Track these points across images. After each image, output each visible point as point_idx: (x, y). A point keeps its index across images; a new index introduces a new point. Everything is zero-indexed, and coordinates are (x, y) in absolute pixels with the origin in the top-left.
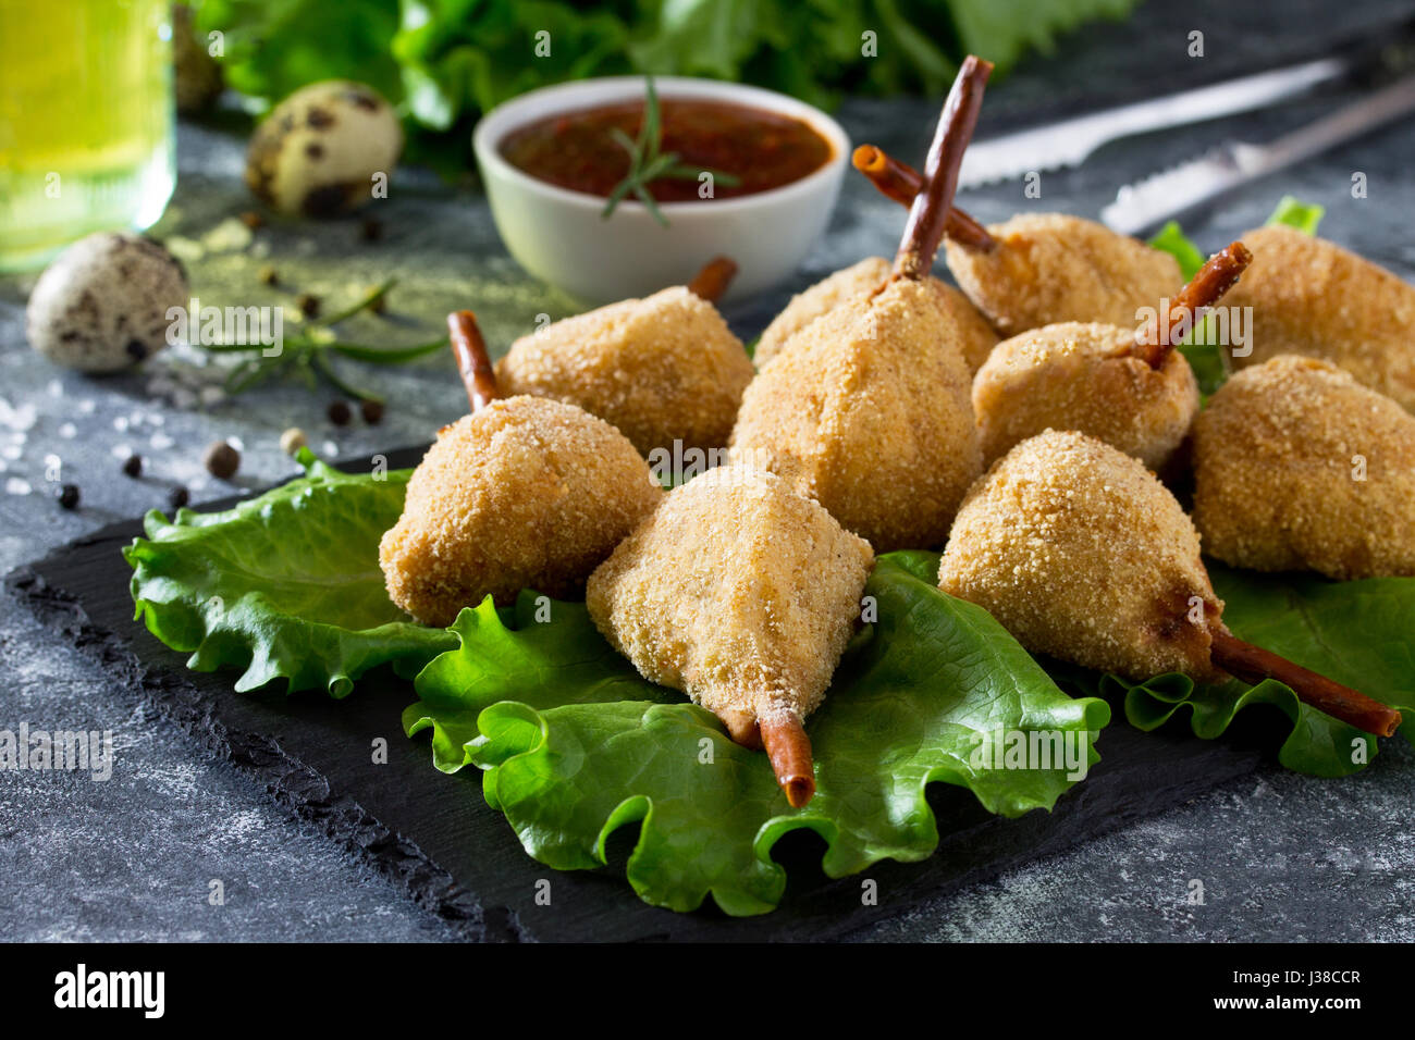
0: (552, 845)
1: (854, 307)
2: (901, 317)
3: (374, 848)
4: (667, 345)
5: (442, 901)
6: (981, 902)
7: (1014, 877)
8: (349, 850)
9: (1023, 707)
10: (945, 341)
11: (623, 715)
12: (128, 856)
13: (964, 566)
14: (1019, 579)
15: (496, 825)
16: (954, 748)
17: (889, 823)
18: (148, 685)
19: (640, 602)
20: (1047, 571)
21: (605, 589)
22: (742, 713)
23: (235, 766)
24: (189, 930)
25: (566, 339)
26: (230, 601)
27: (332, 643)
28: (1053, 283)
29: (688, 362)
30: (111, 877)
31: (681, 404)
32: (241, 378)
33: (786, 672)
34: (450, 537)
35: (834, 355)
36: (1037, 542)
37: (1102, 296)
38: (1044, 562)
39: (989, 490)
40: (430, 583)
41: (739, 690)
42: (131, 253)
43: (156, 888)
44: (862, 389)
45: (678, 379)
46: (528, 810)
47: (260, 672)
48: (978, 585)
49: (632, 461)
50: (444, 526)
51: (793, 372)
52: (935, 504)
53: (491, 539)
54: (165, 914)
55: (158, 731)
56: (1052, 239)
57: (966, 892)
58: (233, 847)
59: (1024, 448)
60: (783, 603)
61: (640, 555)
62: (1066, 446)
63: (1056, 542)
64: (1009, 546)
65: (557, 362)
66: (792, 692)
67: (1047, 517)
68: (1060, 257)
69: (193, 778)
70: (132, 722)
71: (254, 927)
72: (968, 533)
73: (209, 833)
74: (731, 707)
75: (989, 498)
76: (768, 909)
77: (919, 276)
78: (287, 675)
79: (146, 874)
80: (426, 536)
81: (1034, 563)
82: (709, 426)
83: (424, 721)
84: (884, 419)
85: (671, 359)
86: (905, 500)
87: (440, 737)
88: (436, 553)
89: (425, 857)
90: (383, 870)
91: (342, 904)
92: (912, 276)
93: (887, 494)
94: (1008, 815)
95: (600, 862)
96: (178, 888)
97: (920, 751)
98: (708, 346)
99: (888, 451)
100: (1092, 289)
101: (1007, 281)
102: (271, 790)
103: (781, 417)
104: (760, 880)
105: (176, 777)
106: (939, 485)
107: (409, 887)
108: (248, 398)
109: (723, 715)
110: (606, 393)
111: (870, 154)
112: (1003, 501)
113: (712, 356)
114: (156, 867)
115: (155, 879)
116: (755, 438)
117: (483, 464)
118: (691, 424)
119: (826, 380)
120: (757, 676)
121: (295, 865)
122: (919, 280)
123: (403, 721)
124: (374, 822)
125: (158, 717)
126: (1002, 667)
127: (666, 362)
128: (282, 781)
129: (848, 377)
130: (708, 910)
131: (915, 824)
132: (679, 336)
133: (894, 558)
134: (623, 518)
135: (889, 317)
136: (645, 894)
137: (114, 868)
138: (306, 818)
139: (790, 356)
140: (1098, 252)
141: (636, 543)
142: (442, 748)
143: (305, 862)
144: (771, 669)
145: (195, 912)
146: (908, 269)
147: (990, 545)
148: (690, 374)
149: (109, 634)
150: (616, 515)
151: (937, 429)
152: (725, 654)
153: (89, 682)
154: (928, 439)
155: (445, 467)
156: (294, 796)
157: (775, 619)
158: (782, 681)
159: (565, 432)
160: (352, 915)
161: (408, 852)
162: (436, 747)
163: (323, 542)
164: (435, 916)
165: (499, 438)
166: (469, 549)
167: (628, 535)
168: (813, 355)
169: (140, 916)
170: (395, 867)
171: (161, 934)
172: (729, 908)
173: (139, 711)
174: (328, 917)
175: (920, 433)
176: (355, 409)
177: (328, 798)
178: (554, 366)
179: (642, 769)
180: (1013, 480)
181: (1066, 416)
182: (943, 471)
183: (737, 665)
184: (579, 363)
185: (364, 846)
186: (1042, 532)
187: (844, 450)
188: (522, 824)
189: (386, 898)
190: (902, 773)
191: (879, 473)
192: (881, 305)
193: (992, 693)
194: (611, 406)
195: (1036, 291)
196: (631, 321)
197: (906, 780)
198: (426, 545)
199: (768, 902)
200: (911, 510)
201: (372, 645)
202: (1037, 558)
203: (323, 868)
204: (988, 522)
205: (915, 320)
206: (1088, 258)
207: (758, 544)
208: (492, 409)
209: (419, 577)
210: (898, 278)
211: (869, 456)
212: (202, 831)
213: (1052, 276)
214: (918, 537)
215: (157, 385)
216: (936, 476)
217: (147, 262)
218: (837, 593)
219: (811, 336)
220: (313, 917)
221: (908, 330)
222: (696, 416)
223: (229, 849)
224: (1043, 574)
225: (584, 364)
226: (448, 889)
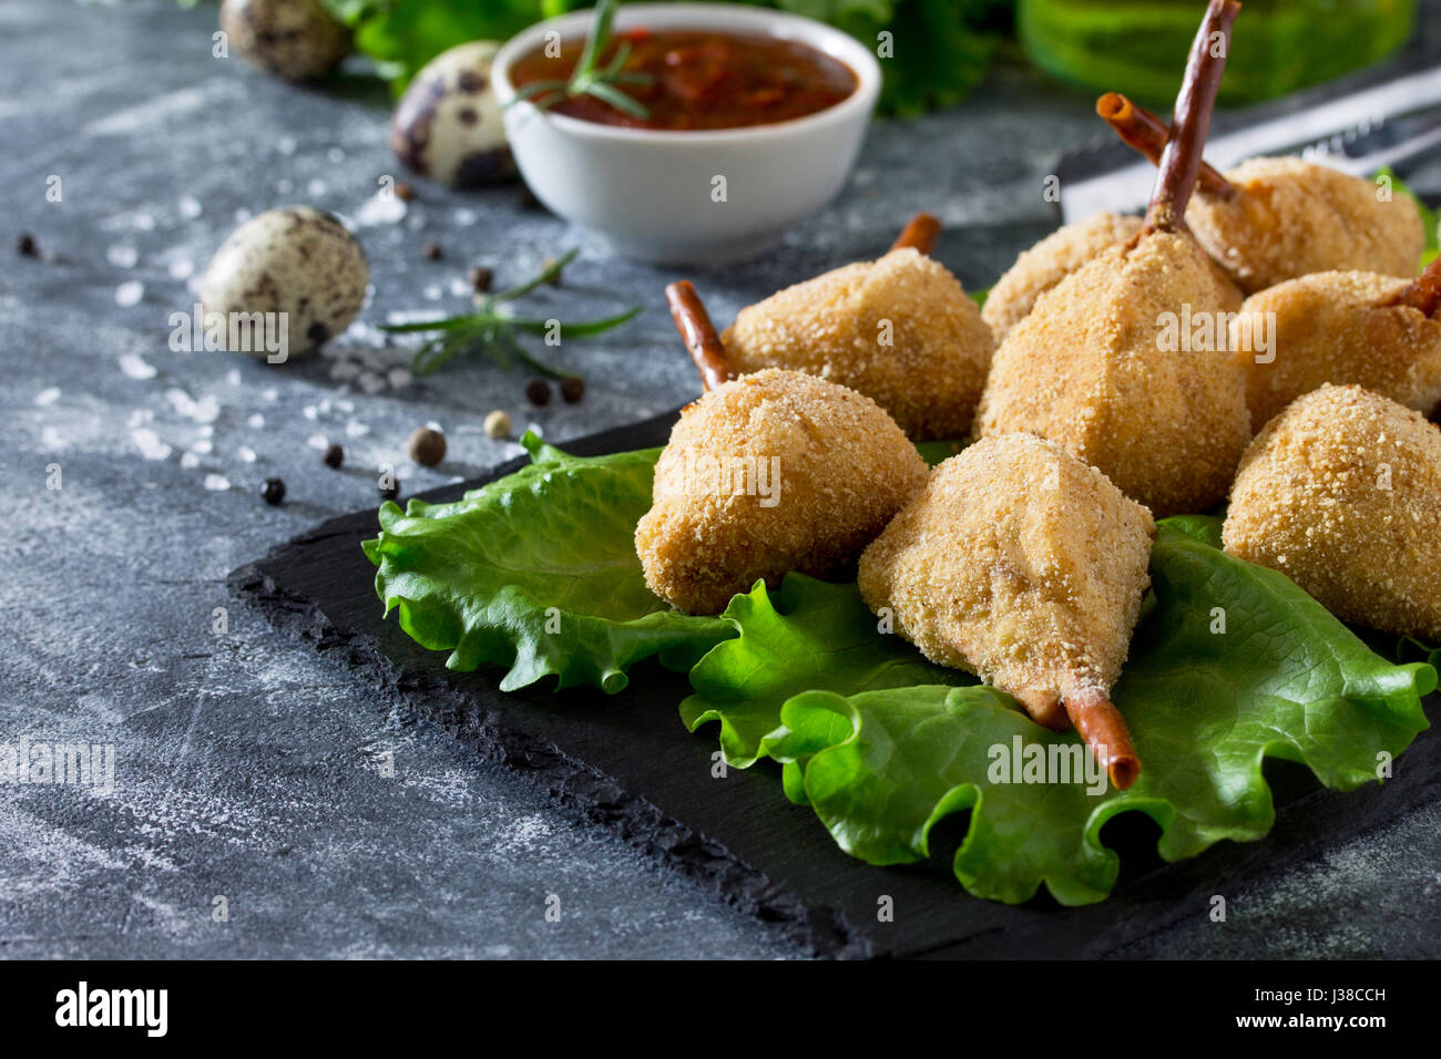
0: (868, 839)
1: (1109, 262)
2: (1160, 271)
3: (677, 850)
4: (906, 309)
5: (760, 903)
6: (1310, 881)
7: (1338, 852)
8: (649, 853)
9: (1344, 676)
10: (1206, 295)
11: (924, 700)
12: (414, 869)
13: (1251, 530)
14: (1312, 542)
15: (804, 821)
16: (1274, 721)
17: (1219, 801)
18: (404, 688)
19: (924, 581)
20: (1341, 532)
21: (881, 568)
22: (1044, 693)
23: (512, 770)
24: (495, 944)
25: (798, 307)
26: (487, 596)
27: (601, 637)
28: (1295, 230)
29: (928, 326)
30: (401, 892)
31: (924, 371)
32: (427, 359)
33: (1088, 648)
34: (714, 520)
35: (1094, 314)
36: (1330, 502)
37: (1346, 242)
38: (1338, 523)
39: (1271, 450)
40: (692, 569)
41: (1040, 669)
42: (309, 232)
43: (450, 902)
44: (1128, 349)
45: (920, 345)
46: (839, 804)
47: (527, 670)
48: (1268, 549)
49: (894, 432)
50: (706, 509)
51: (1051, 333)
52: (1208, 466)
53: (758, 520)
54: (466, 928)
55: (417, 736)
56: (1293, 185)
57: (1292, 870)
58: (522, 855)
59: (1304, 405)
60: (1080, 577)
61: (918, 532)
62: (1350, 401)
63: (1349, 501)
64: (1299, 506)
65: (791, 331)
66: (1097, 669)
67: (1339, 475)
68: (1302, 202)
69: (465, 784)
70: (388, 727)
71: (562, 939)
72: (1253, 495)
73: (493, 841)
74: (1032, 687)
75: (1273, 458)
76: (1101, 897)
77: (1173, 228)
78: (557, 672)
79: (437, 887)
80: (687, 520)
81: (1327, 524)
82: (954, 393)
83: (708, 714)
84: (1154, 379)
85: (911, 324)
86: (1176, 463)
87: (728, 731)
88: (699, 537)
89: (734, 858)
90: (690, 873)
91: (649, 910)
92: (1166, 228)
93: (1159, 457)
94: (1341, 788)
95: (921, 855)
96: (474, 900)
97: (1237, 725)
98: (949, 309)
99: (1160, 411)
100: (1335, 235)
101: (1248, 229)
102: (554, 793)
103: (1043, 382)
104: (1091, 867)
105: (446, 784)
106: (1210, 445)
107: (722, 890)
108: (438, 381)
109: (1021, 696)
110: (846, 362)
111: (1114, 102)
112: (1290, 460)
113: (953, 319)
114: (446, 879)
115: (448, 892)
116: (1014, 403)
117: (743, 442)
118: (935, 391)
119: (1088, 341)
120: (1059, 654)
121: (591, 871)
122: (1174, 232)
123: (682, 715)
124: (673, 823)
125: (415, 721)
126: (1316, 634)
127: (906, 327)
128: (567, 783)
129: (1114, 336)
130: (1042, 902)
131: (1250, 802)
132: (919, 300)
133: (1171, 524)
134: (890, 493)
135: (1147, 272)
136: (973, 886)
137: (403, 882)
138: (597, 821)
139: (1044, 317)
140: (1340, 196)
141: (912, 519)
142: (730, 743)
143: (601, 868)
144: (1074, 646)
145: (497, 925)
146: (1162, 221)
147: (1280, 506)
148: (931, 339)
149: (354, 635)
150: (883, 490)
151: (1205, 388)
152: (1021, 632)
153: (335, 686)
154: (1198, 398)
155: (701, 446)
156: (581, 800)
157: (1073, 594)
158: (1086, 658)
159: (824, 405)
160: (662, 922)
161: (715, 852)
162: (724, 741)
163: (566, 530)
164: (753, 919)
165: (758, 414)
166: (734, 531)
167: (899, 510)
168: (1069, 315)
169: (440, 932)
170: (702, 869)
171: (466, 950)
172: (1065, 897)
173: (393, 715)
174: (637, 925)
175: (1189, 392)
176: (554, 387)
177: (620, 800)
178: (789, 336)
179: (953, 757)
180: (1298, 438)
181: (1335, 369)
182: (1215, 431)
183: (1036, 643)
184: (815, 332)
185: (667, 848)
186: (1334, 491)
187: (1114, 413)
188: (834, 819)
189: (694, 903)
190: (1223, 749)
191: (1151, 436)
192: (1137, 259)
193: (1308, 663)
194: (852, 375)
195: (1278, 239)
196: (867, 285)
197: (1231, 756)
198: (688, 528)
199: (1099, 889)
200: (1183, 472)
201: (641, 636)
202: (1330, 518)
203: (620, 873)
204: (1274, 482)
205: (1174, 274)
206: (1330, 202)
207: (1051, 515)
208: (744, 385)
209: (681, 564)
210: (1151, 231)
211: (1141, 419)
212: (486, 839)
213: (1294, 222)
214: (1190, 501)
215: (339, 370)
216: (1207, 436)
217: (326, 240)
218: (1129, 563)
219: (1064, 295)
220: (621, 925)
221: (1169, 286)
222: (941, 382)
223: (518, 857)
224: (1338, 535)
225: (821, 333)
226: (765, 889)
